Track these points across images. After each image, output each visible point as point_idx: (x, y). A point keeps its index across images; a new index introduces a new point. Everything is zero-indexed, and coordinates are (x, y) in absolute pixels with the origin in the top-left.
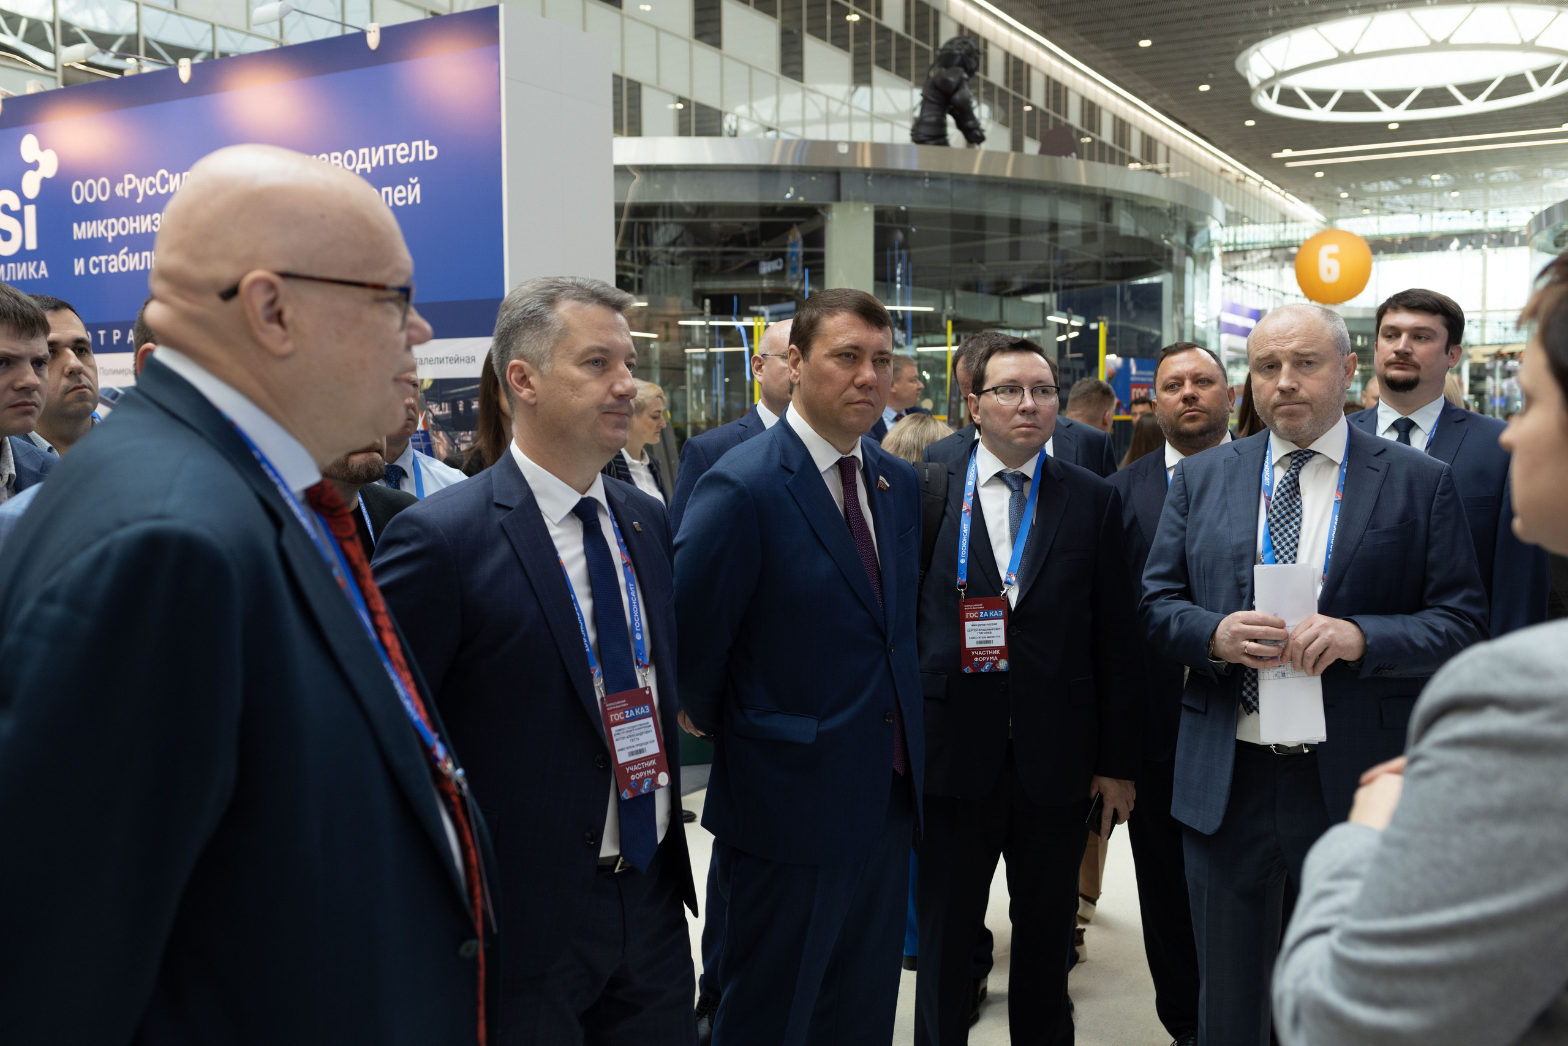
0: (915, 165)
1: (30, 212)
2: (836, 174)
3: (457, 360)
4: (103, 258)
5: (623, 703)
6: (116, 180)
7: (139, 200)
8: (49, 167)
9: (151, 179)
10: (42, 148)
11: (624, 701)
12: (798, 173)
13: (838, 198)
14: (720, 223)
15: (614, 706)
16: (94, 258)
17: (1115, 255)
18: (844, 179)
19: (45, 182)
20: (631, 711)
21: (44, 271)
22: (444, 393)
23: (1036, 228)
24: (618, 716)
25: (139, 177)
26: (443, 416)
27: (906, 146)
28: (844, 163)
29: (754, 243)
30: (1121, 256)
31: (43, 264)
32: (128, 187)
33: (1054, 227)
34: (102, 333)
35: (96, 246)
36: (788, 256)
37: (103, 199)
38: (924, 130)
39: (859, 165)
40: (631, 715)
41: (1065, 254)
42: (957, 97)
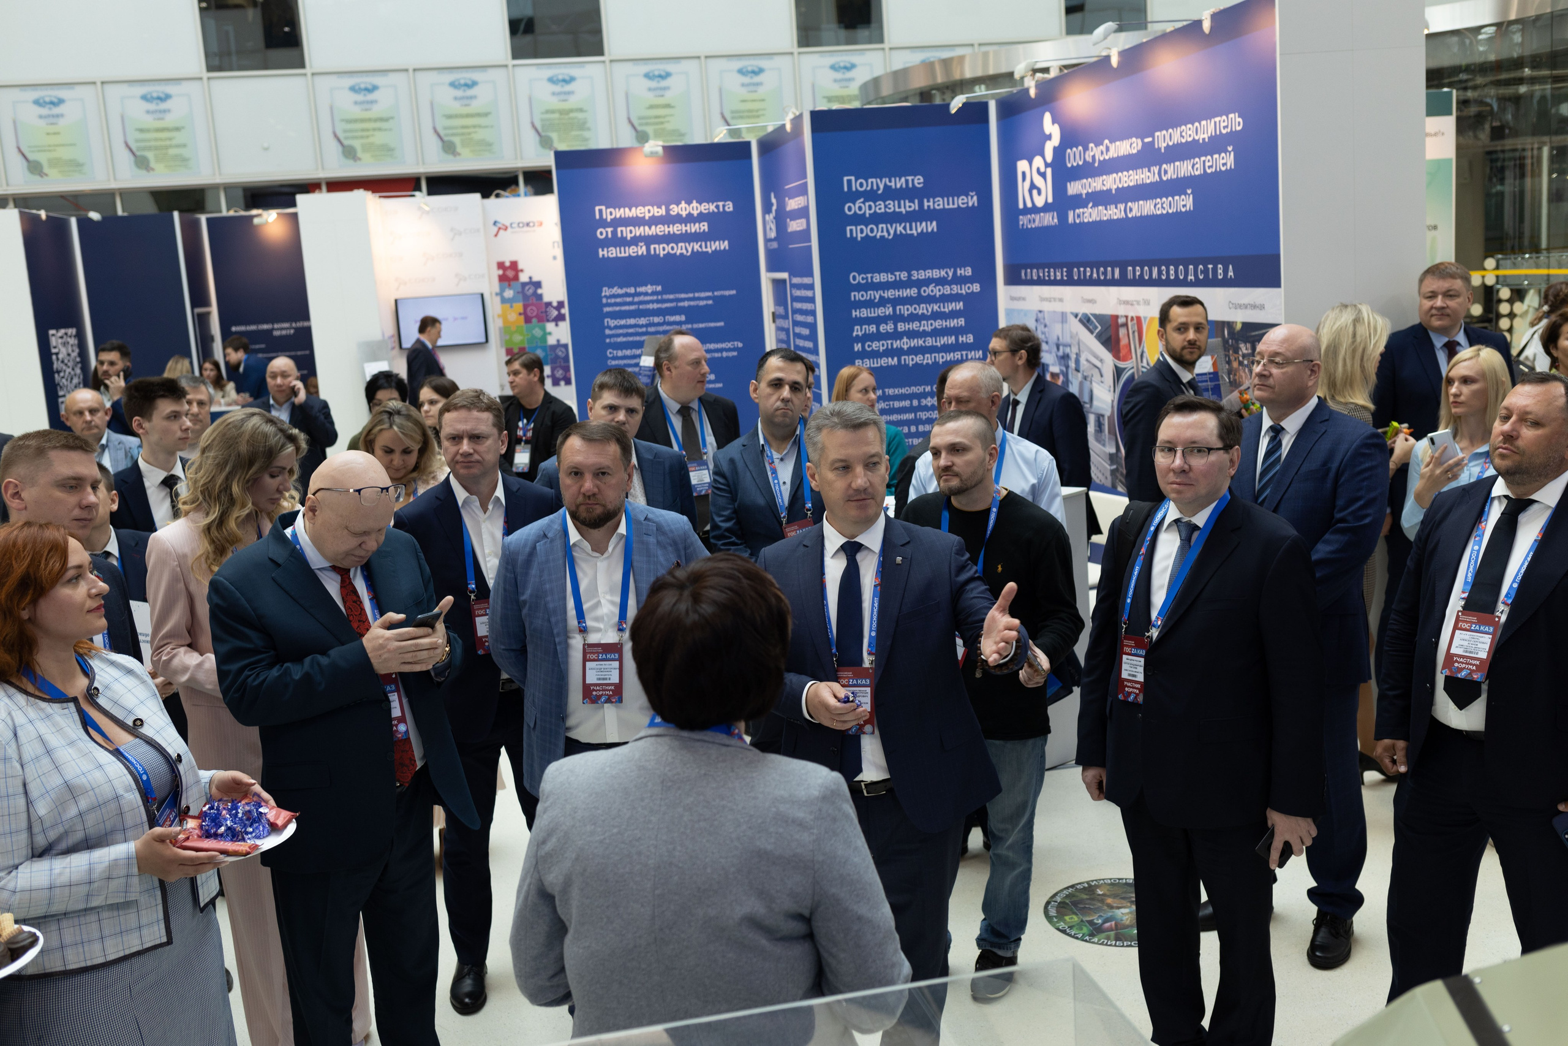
1: (1049, 171)
3: (1254, 308)
4: (1081, 210)
6: (1086, 149)
7: (1096, 165)
8: (1056, 141)
9: (1101, 147)
10: (1053, 123)
16: (1077, 211)
19: (1055, 149)
21: (1056, 220)
22: (1248, 334)
25: (1096, 146)
31: (1055, 214)
32: (1092, 154)
34: (1082, 269)
35: (1079, 201)
37: (1081, 163)
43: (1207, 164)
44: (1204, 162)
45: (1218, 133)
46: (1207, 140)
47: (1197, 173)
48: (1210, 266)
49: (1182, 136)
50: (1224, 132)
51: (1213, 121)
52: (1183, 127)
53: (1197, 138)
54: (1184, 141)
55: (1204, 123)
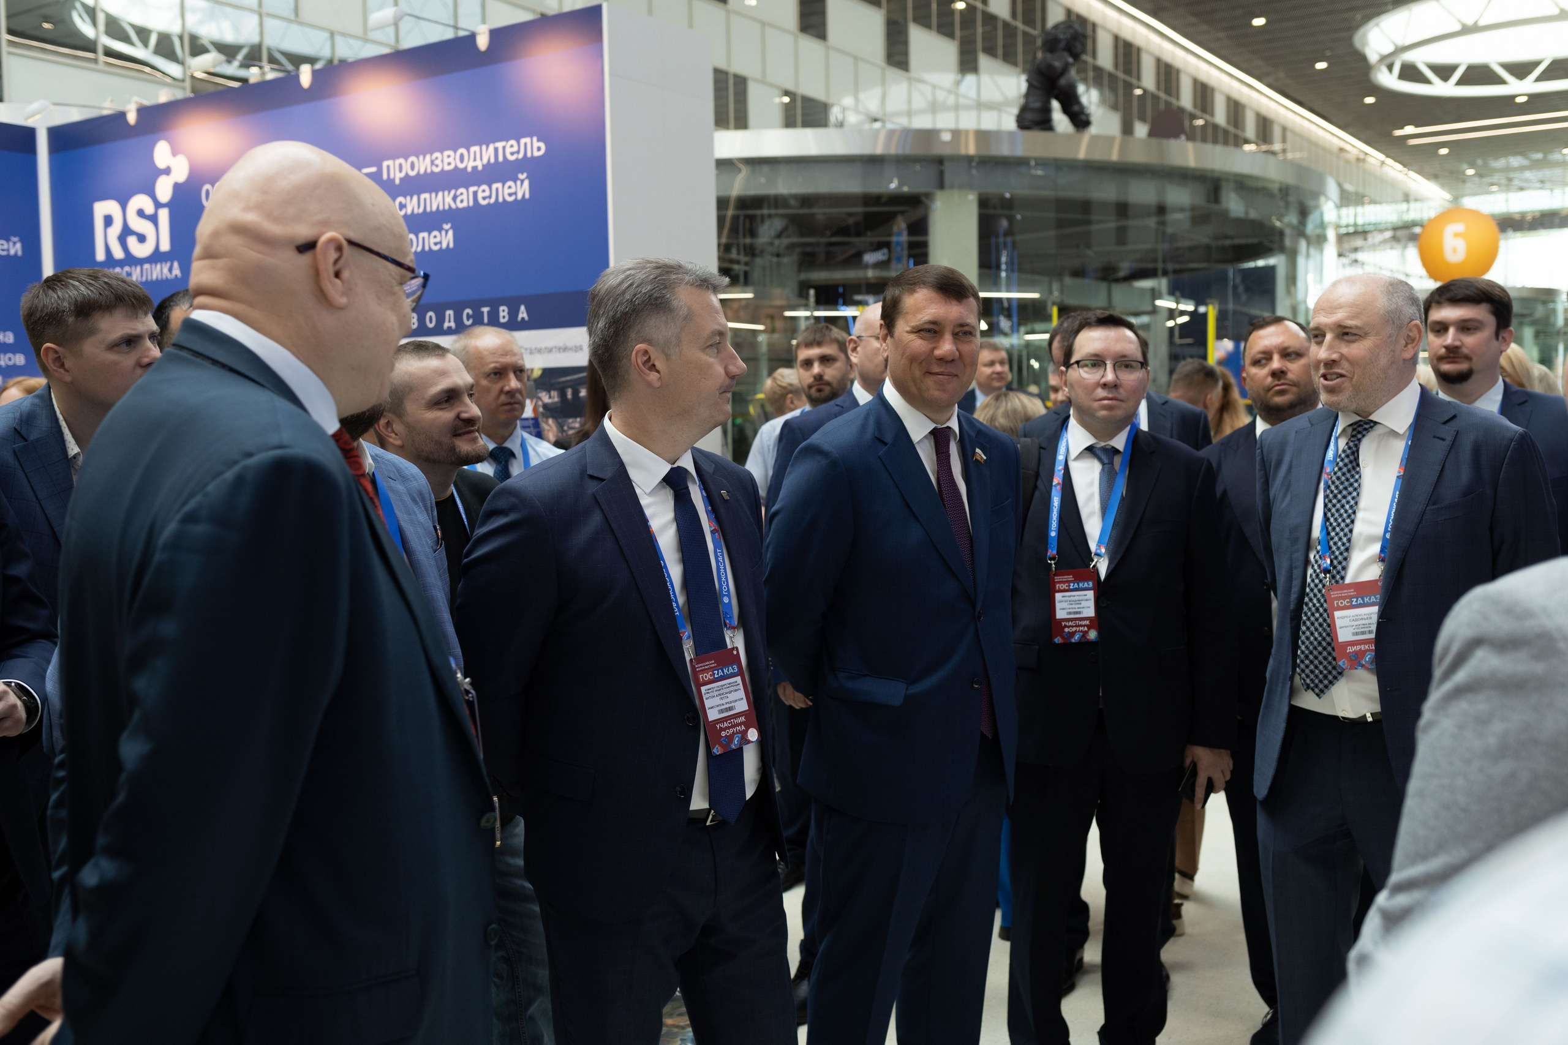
0: (1019, 151)
1: (163, 213)
2: (940, 161)
3: (565, 349)
5: (712, 663)
8: (180, 172)
10: (174, 155)
11: (713, 662)
12: (902, 162)
13: (941, 186)
14: (825, 214)
15: (703, 666)
17: (1226, 237)
18: (948, 168)
19: (177, 185)
20: (720, 671)
21: (175, 272)
22: (553, 381)
23: (1144, 211)
24: (707, 676)
26: (553, 403)
27: (1010, 134)
28: (947, 151)
29: (858, 234)
30: (1232, 238)
31: (174, 264)
33: (1161, 210)
36: (893, 246)
38: (1029, 116)
39: (963, 152)
40: (720, 674)
41: (1173, 238)
42: (1063, 81)
43: (480, 195)
44: (475, 194)
45: (501, 159)
46: (480, 168)
47: (461, 206)
48: (485, 310)
49: (432, 163)
50: (512, 158)
51: (491, 147)
52: (437, 154)
53: (461, 166)
54: (436, 170)
55: (475, 149)
